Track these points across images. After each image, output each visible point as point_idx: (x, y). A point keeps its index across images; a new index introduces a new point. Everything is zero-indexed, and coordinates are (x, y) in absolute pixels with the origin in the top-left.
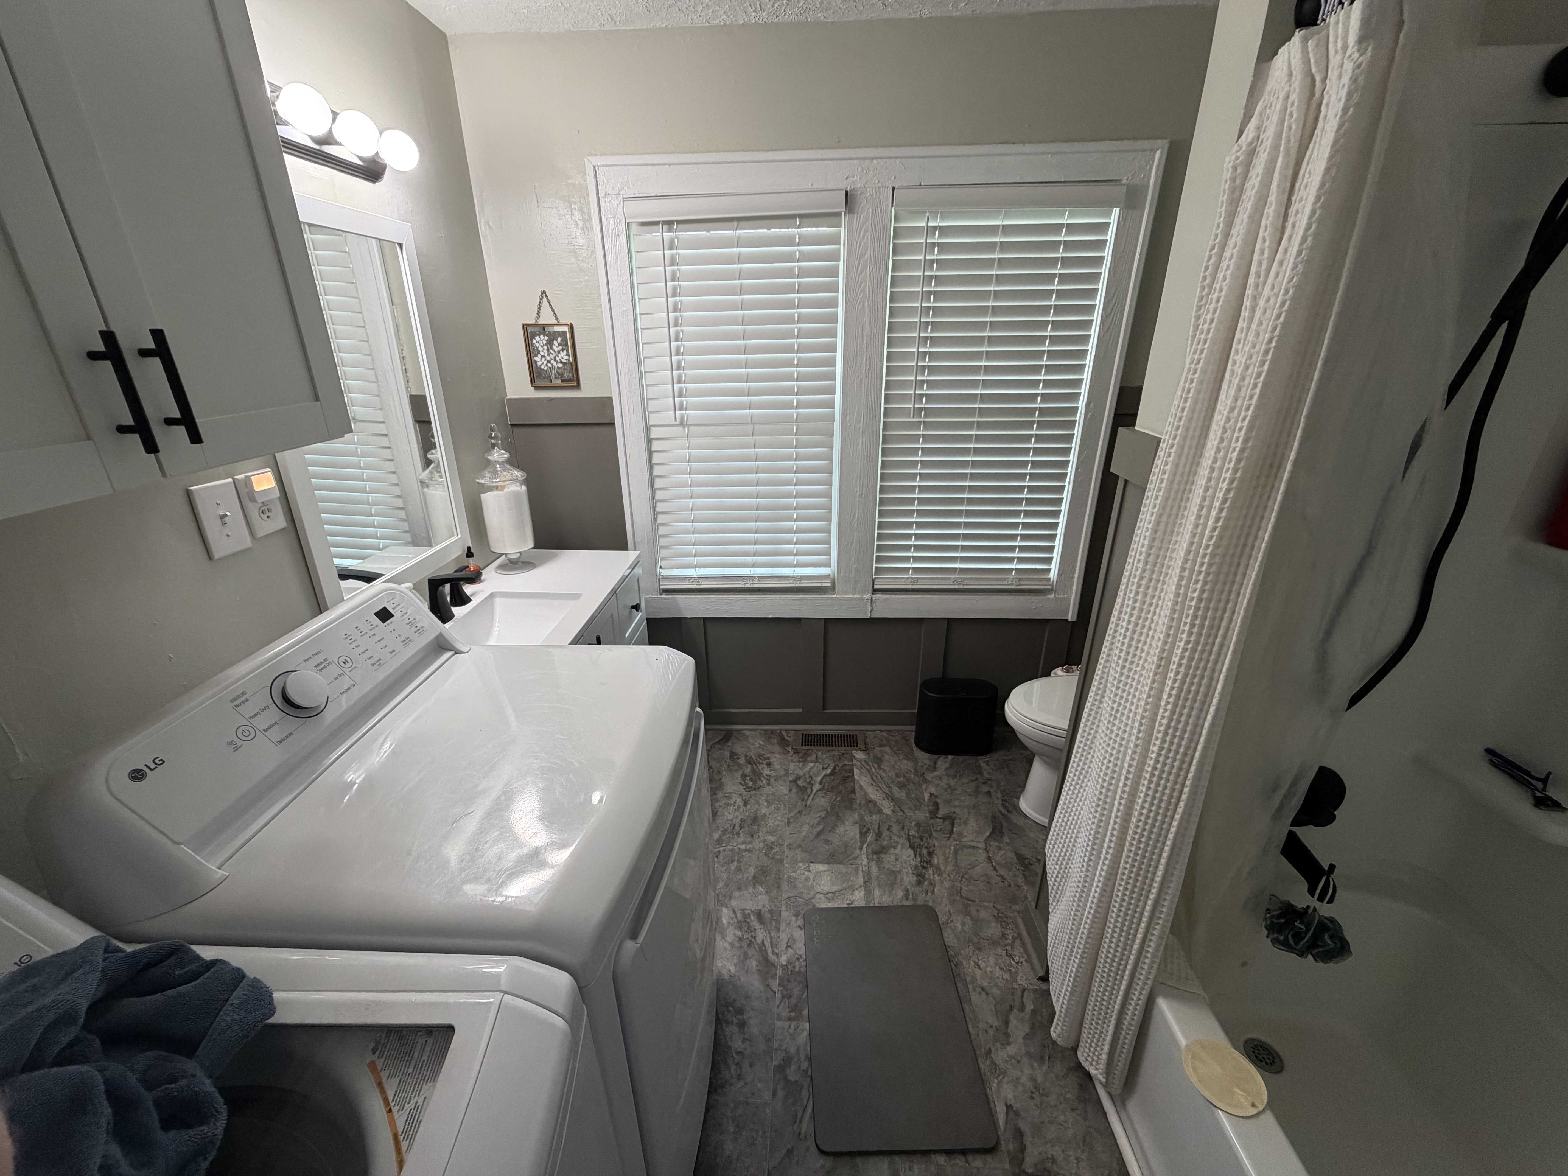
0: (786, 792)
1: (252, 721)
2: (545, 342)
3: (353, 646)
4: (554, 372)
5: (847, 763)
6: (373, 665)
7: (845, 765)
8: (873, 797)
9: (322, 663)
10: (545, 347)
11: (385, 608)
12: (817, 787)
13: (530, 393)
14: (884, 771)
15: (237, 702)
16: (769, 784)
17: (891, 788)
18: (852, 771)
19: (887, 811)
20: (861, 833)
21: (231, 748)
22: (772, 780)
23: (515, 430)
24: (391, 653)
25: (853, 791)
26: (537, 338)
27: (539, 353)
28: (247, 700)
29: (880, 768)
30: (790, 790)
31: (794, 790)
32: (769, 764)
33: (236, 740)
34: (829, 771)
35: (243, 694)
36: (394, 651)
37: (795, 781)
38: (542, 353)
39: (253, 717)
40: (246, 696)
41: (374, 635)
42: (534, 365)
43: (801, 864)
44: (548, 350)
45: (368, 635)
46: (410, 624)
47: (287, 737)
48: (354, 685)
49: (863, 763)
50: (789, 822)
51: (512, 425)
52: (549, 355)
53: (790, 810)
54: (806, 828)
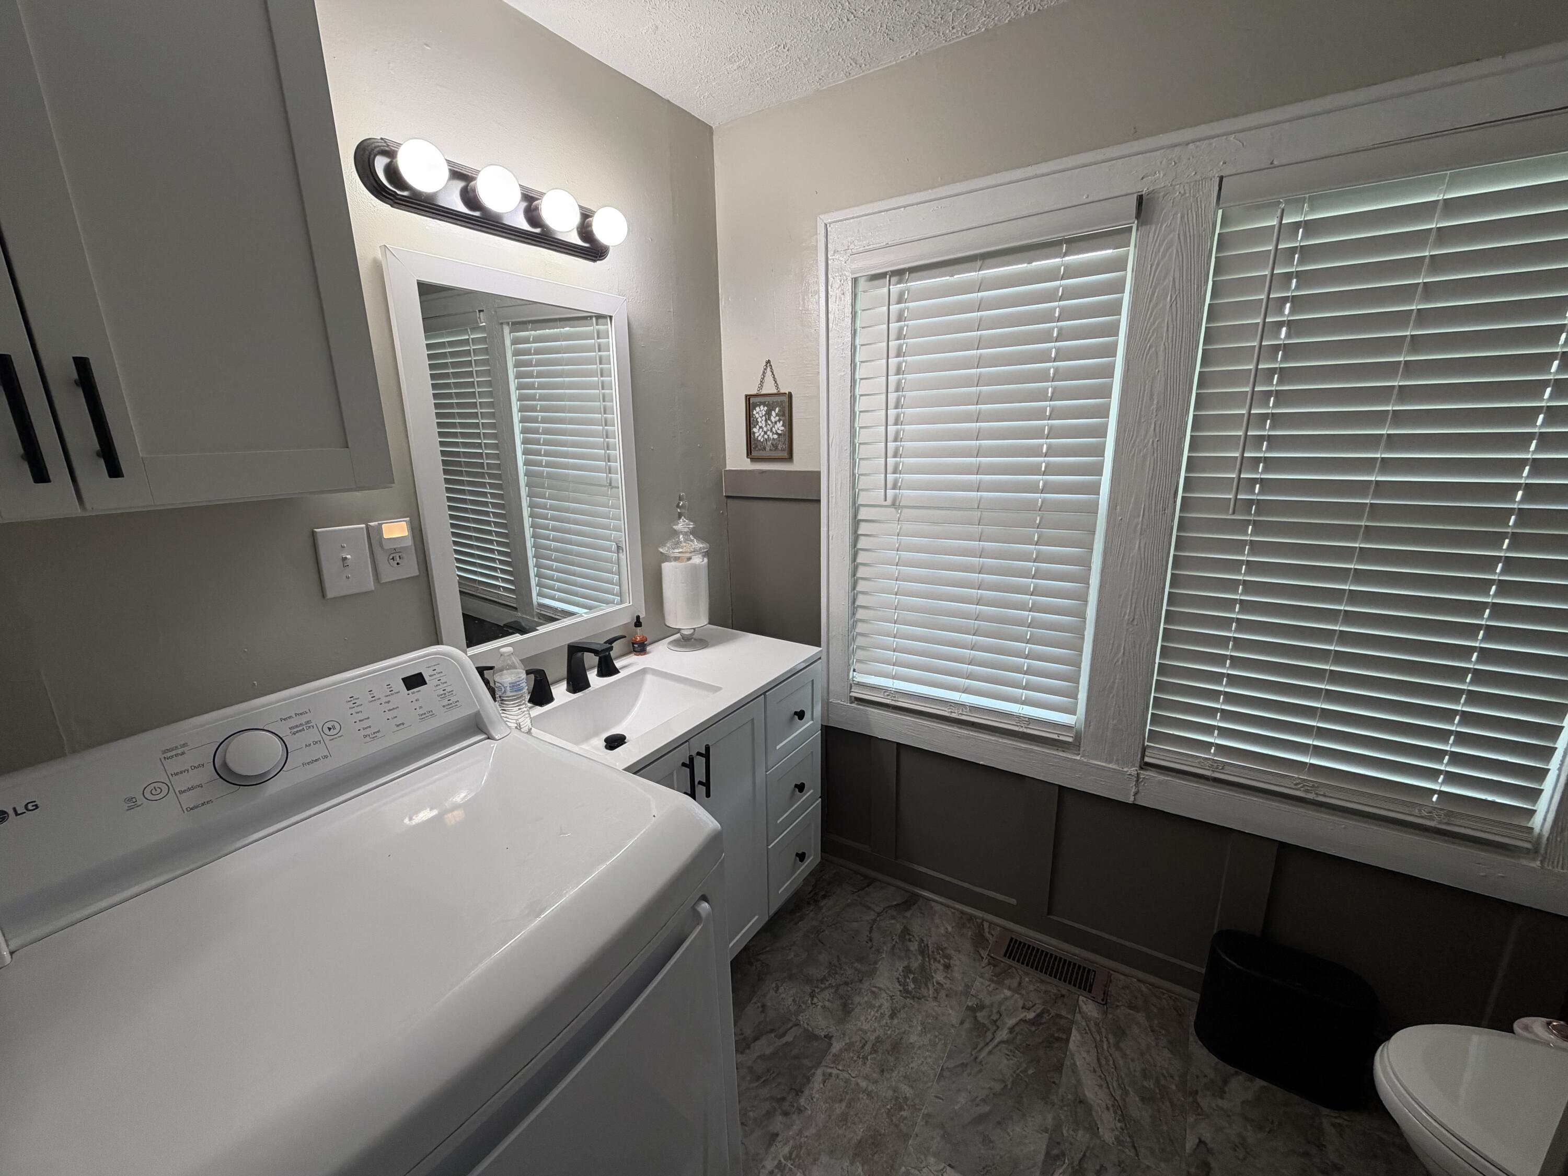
0: (955, 1021)
1: (173, 779)
2: (764, 413)
3: (353, 711)
4: (769, 443)
5: (1064, 1013)
6: (365, 736)
7: (1059, 1016)
8: (1090, 1095)
9: (301, 725)
10: (764, 418)
11: (420, 674)
12: (1003, 1034)
13: (747, 465)
14: (1124, 1056)
15: (169, 754)
16: (935, 999)
17: (1126, 1093)
18: (1068, 1032)
19: (1108, 1137)
20: (1047, 1154)
21: (126, 806)
22: (943, 994)
23: (730, 502)
24: (398, 726)
25: (1059, 1068)
26: (758, 409)
27: (757, 424)
28: (183, 753)
29: (1117, 1047)
30: (962, 1023)
31: (967, 1025)
32: (947, 967)
33: (140, 798)
34: (1031, 1015)
35: (184, 745)
36: (403, 724)
37: (972, 1009)
38: (760, 424)
39: (176, 774)
40: (185, 749)
41: (389, 702)
42: (752, 436)
43: (932, 1160)
44: (766, 421)
45: (379, 702)
46: (442, 696)
47: (203, 804)
48: (326, 757)
49: (1092, 1024)
50: (941, 1075)
51: (727, 497)
52: (766, 426)
53: (950, 1057)
54: (962, 1099)
